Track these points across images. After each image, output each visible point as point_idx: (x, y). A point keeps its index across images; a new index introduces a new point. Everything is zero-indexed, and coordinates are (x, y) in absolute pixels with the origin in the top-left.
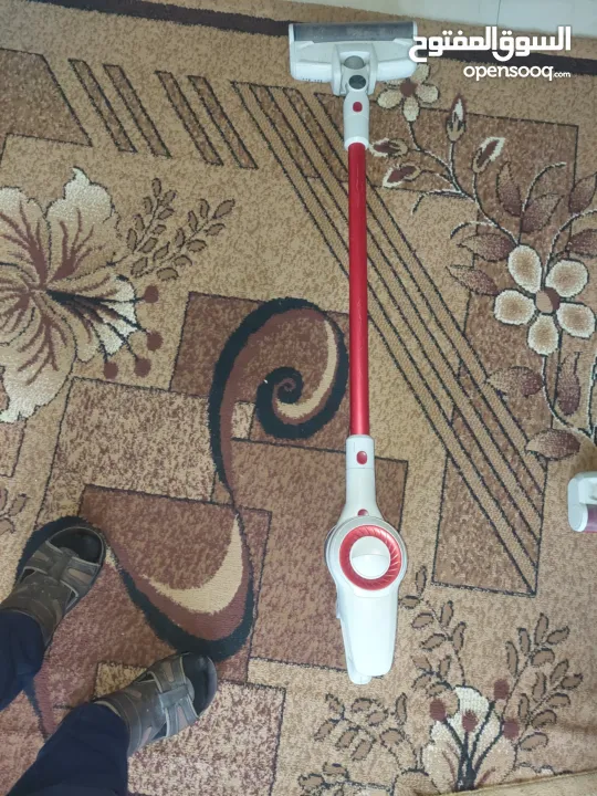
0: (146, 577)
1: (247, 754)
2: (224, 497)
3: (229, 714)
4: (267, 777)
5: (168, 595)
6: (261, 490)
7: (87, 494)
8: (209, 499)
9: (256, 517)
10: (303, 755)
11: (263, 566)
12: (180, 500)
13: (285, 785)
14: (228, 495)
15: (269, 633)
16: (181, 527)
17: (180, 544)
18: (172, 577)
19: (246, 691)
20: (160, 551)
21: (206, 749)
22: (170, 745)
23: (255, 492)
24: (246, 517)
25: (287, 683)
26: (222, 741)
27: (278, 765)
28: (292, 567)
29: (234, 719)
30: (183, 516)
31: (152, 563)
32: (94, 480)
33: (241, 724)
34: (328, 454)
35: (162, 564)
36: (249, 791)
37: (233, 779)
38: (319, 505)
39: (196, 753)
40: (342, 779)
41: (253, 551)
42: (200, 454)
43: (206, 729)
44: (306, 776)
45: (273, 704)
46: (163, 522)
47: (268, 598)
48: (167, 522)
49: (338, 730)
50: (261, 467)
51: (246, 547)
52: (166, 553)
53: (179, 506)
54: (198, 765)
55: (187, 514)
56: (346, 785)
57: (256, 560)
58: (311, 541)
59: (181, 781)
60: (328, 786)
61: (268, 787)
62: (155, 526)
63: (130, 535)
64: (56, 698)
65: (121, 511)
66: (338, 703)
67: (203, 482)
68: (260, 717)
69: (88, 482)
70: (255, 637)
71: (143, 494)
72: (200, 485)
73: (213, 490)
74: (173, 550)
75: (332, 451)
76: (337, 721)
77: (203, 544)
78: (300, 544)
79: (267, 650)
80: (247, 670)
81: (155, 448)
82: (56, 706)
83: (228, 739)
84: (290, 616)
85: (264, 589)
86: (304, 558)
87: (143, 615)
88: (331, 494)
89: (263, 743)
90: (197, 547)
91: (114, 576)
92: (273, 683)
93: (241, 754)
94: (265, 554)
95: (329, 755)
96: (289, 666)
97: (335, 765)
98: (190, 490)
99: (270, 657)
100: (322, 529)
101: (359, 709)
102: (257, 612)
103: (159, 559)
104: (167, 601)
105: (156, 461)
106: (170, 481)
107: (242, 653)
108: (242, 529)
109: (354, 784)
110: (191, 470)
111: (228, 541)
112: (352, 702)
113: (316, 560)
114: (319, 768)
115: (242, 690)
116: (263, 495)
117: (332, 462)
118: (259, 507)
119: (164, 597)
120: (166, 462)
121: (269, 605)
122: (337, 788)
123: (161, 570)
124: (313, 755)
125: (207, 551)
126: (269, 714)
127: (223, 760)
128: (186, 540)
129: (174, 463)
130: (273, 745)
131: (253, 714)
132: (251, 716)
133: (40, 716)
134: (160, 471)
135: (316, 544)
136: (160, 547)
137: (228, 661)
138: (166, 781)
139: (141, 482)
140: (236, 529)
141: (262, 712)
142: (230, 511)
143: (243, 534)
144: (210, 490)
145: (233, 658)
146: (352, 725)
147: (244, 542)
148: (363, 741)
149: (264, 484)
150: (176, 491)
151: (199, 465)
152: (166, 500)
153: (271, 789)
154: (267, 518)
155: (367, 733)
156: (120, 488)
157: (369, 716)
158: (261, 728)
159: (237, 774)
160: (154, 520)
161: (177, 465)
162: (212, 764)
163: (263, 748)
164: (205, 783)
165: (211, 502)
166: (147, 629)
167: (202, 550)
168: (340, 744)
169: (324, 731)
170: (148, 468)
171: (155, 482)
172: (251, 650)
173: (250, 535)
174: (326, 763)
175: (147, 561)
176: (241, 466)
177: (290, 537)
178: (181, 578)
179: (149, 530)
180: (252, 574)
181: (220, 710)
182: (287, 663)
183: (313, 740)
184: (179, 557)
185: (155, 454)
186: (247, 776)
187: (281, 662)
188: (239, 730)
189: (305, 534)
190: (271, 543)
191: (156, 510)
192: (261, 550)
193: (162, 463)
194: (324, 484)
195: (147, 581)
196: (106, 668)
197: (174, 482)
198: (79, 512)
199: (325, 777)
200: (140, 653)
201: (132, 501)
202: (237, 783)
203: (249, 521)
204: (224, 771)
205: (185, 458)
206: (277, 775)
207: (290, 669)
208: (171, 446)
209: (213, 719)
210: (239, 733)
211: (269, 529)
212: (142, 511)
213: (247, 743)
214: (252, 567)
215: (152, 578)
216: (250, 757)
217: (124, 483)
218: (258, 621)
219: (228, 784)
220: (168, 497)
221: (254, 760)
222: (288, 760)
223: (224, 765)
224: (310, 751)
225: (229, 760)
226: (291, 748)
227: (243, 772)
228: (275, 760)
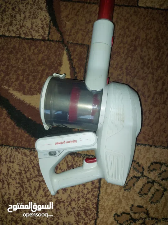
0: (7, 88)
1: (79, 200)
2: (56, 36)
4: (92, 215)
5: (22, 99)
6: (81, 32)
8: (47, 38)
9: (79, 49)
10: (117, 201)
12: (27, 39)
13: (105, 220)
14: (59, 35)
16: (29, 56)
17: (29, 67)
18: (25, 87)
19: (76, 159)
20: (15, 71)
22: (26, 195)
23: (77, 33)
24: (71, 49)
27: (100, 207)
30: (30, 49)
31: (10, 79)
34: (125, 8)
35: (17, 79)
36: (80, 224)
37: (69, 216)
38: (120, 39)
39: (44, 200)
40: (144, 216)
41: (77, 70)
42: (40, 10)
44: (119, 214)
46: (17, 53)
48: (20, 53)
49: (140, 184)
50: (80, 18)
51: (72, 68)
52: (20, 72)
53: (27, 43)
55: (33, 48)
56: (147, 220)
57: (80, 76)
58: (116, 63)
60: (134, 220)
61: (93, 222)
62: (11, 56)
66: (139, 166)
67: (42, 28)
71: (3, 36)
72: (41, 30)
73: (49, 32)
74: (24, 71)
75: (128, 6)
76: (139, 178)
77: (44, 67)
81: (11, 7)
87: (5, 112)
88: (128, 33)
89: (89, 193)
90: (40, 68)
93: (74, 200)
94: (85, 72)
95: (134, 200)
97: (139, 206)
98: (34, 33)
100: (123, 55)
101: (154, 169)
103: (15, 76)
104: (22, 103)
105: (12, 16)
106: (21, 27)
108: (70, 56)
109: (152, 219)
110: (34, 20)
111: (60, 64)
112: (149, 164)
113: (120, 75)
114: (128, 209)
115: (73, 158)
116: (83, 35)
117: (128, 13)
118: (80, 42)
119: (19, 100)
120: (18, 16)
122: (141, 221)
123: (17, 83)
124: (123, 200)
125: (47, 71)
127: (62, 204)
128: (33, 65)
129: (23, 16)
130: (96, 194)
134: (14, 22)
135: (120, 65)
136: (15, 69)
139: (2, 29)
140: (65, 58)
142: (61, 45)
143: (70, 60)
144: (47, 32)
146: (149, 180)
147: (71, 64)
148: (157, 190)
149: (83, 28)
150: (24, 34)
151: (40, 17)
152: (19, 39)
153: (96, 223)
154: (86, 49)
155: (160, 185)
157: (160, 174)
159: (72, 213)
160: (11, 52)
161: (25, 17)
165: (48, 40)
166: (9, 120)
167: (43, 71)
168: (142, 193)
169: (131, 184)
170: (7, 20)
171: (11, 28)
173: (75, 60)
174: (132, 205)
175: (7, 77)
176: (67, 16)
178: (31, 88)
179: (8, 59)
183: (123, 190)
184: (28, 75)
185: (10, 11)
186: (78, 214)
191: (12, 46)
192: (83, 70)
193: (15, 16)
194: (123, 27)
195: (8, 90)
197: (23, 28)
199: (133, 215)
200: (4, 136)
202: (72, 219)
203: (74, 51)
204: (63, 211)
205: (30, 13)
206: (100, 214)
208: (21, 6)
212: (3, 47)
213: (78, 193)
215: (11, 88)
216: (80, 202)
219: (66, 220)
220: (19, 37)
221: (84, 204)
222: (106, 203)
223: (63, 207)
224: (121, 197)
225: (66, 204)
226: (108, 195)
227: (76, 212)
228: (97, 204)
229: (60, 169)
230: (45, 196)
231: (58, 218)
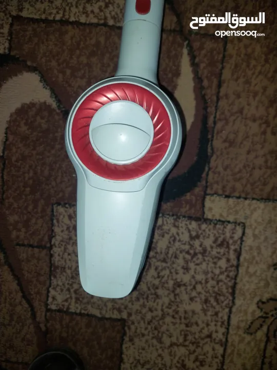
1: (207, 282)
3: (187, 247)
4: (226, 302)
7: (16, 27)
9: (209, 44)
10: (262, 284)
11: (218, 99)
13: (244, 308)
14: (175, 19)
15: (225, 169)
19: (204, 226)
21: (165, 278)
24: (196, 45)
25: (246, 218)
26: (181, 271)
27: (237, 292)
28: (251, 98)
29: (192, 252)
32: (21, 10)
33: (200, 256)
36: (209, 313)
37: (193, 304)
39: (157, 282)
41: (206, 83)
43: (164, 261)
44: (264, 300)
45: (232, 237)
46: (103, 55)
47: (224, 134)
48: (108, 55)
51: (198, 79)
54: (160, 292)
57: (210, 93)
58: (272, 69)
59: (144, 306)
61: (227, 310)
62: (94, 60)
63: (68, 72)
64: (18, 237)
65: (56, 45)
68: (219, 250)
69: (14, 13)
70: (211, 173)
71: (77, 24)
78: (260, 73)
79: (224, 187)
80: (203, 206)
82: (18, 244)
83: (186, 269)
84: (249, 152)
85: (219, 125)
86: (265, 89)
89: (222, 273)
91: (57, 117)
92: (231, 218)
93: (200, 283)
94: (219, 86)
96: (247, 202)
99: (227, 193)
102: (212, 149)
106: (107, 6)
107: (197, 190)
108: (193, 57)
111: (177, 74)
115: (199, 225)
121: (225, 141)
124: (271, 283)
126: (228, 247)
127: (183, 288)
130: (232, 274)
131: (212, 247)
132: (209, 249)
133: (5, 253)
137: (183, 198)
138: (130, 305)
139: (74, 10)
141: (221, 245)
142: (179, 39)
143: (194, 65)
145: (188, 196)
147: (196, 72)
149: (217, 3)
150: (114, 18)
152: (104, 29)
153: (230, 312)
154: (221, 45)
156: (51, 18)
158: (220, 259)
159: (198, 299)
160: (93, 54)
162: (173, 291)
163: (223, 277)
164: (167, 307)
171: (89, 8)
172: (207, 187)
173: (202, 66)
177: (248, 66)
180: (205, 108)
181: (177, 244)
182: (246, 199)
183: (272, 269)
186: (206, 301)
187: (239, 198)
188: (198, 262)
189: (266, 61)
190: (226, 74)
191: (93, 41)
192: (215, 82)
196: (61, 209)
197: (111, 8)
198: (10, 49)
201: (66, 32)
202: (197, 306)
203: (201, 48)
204: (185, 297)
207: (249, 205)
209: (171, 252)
210: (197, 264)
211: (224, 57)
212: (78, 44)
213: (206, 273)
214: (205, 102)
216: (209, 285)
217: (54, 11)
218: (214, 157)
219: (189, 308)
220: (105, 25)
221: (214, 287)
222: (247, 287)
223: (184, 292)
224: (269, 279)
225: (189, 288)
226: (251, 276)
227: (203, 298)
228: (234, 287)
229: (179, 241)
230: (159, 277)
231: (177, 306)
